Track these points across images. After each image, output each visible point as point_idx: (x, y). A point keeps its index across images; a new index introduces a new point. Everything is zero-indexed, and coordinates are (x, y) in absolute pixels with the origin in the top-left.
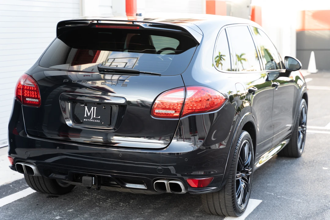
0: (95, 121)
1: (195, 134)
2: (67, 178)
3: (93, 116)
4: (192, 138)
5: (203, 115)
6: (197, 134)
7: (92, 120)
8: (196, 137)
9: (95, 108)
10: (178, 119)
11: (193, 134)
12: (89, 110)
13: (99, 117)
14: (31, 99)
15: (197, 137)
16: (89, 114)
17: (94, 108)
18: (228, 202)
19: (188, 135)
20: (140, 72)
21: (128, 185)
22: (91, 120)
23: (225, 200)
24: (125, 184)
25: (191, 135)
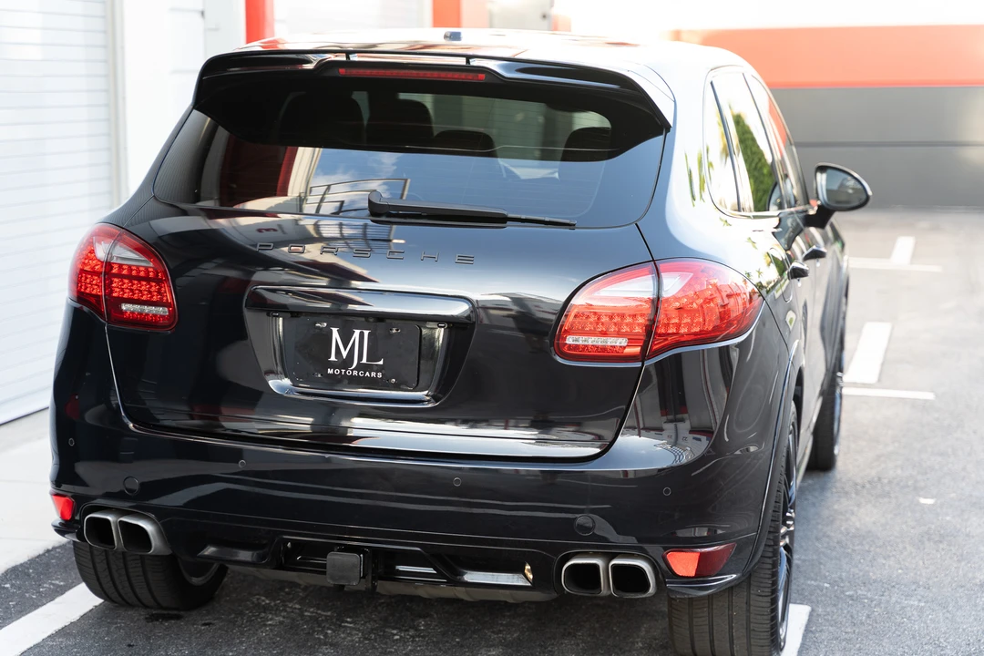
0: (367, 374)
1: (679, 416)
2: (262, 557)
3: (360, 357)
4: (669, 427)
5: (703, 350)
6: (685, 416)
7: (355, 373)
8: (680, 425)
9: (366, 333)
10: (638, 365)
11: (671, 417)
12: (346, 338)
13: (381, 363)
14: (137, 308)
15: (684, 427)
16: (345, 354)
17: (362, 335)
18: (759, 617)
19: (656, 418)
20: (510, 215)
21: (472, 577)
22: (352, 370)
23: (748, 611)
24: (463, 574)
25: (665, 418)
